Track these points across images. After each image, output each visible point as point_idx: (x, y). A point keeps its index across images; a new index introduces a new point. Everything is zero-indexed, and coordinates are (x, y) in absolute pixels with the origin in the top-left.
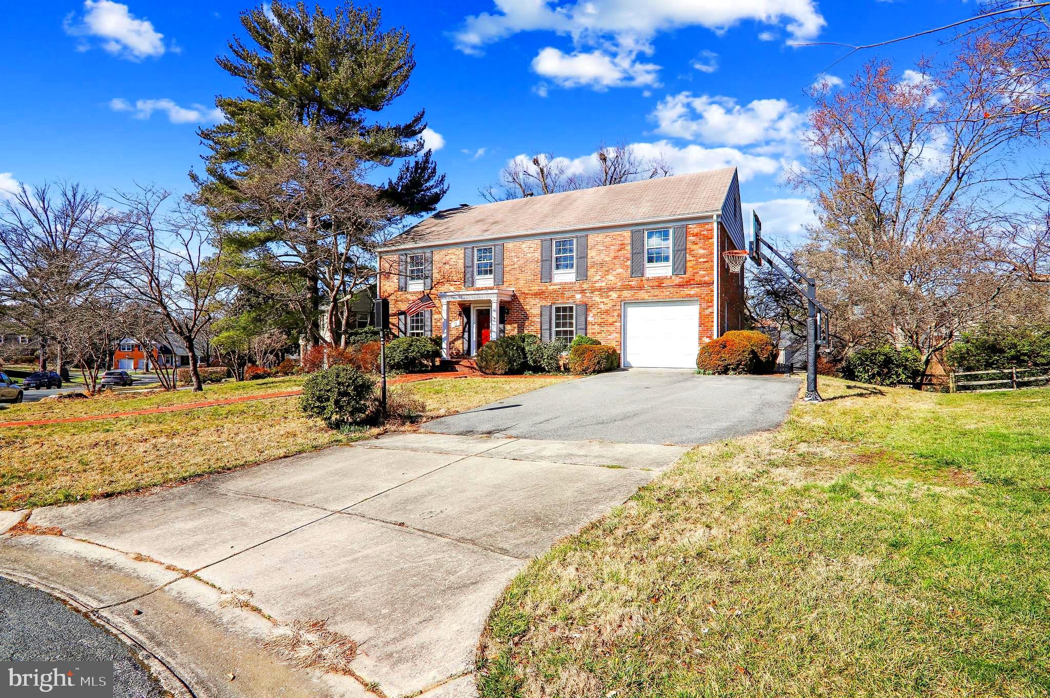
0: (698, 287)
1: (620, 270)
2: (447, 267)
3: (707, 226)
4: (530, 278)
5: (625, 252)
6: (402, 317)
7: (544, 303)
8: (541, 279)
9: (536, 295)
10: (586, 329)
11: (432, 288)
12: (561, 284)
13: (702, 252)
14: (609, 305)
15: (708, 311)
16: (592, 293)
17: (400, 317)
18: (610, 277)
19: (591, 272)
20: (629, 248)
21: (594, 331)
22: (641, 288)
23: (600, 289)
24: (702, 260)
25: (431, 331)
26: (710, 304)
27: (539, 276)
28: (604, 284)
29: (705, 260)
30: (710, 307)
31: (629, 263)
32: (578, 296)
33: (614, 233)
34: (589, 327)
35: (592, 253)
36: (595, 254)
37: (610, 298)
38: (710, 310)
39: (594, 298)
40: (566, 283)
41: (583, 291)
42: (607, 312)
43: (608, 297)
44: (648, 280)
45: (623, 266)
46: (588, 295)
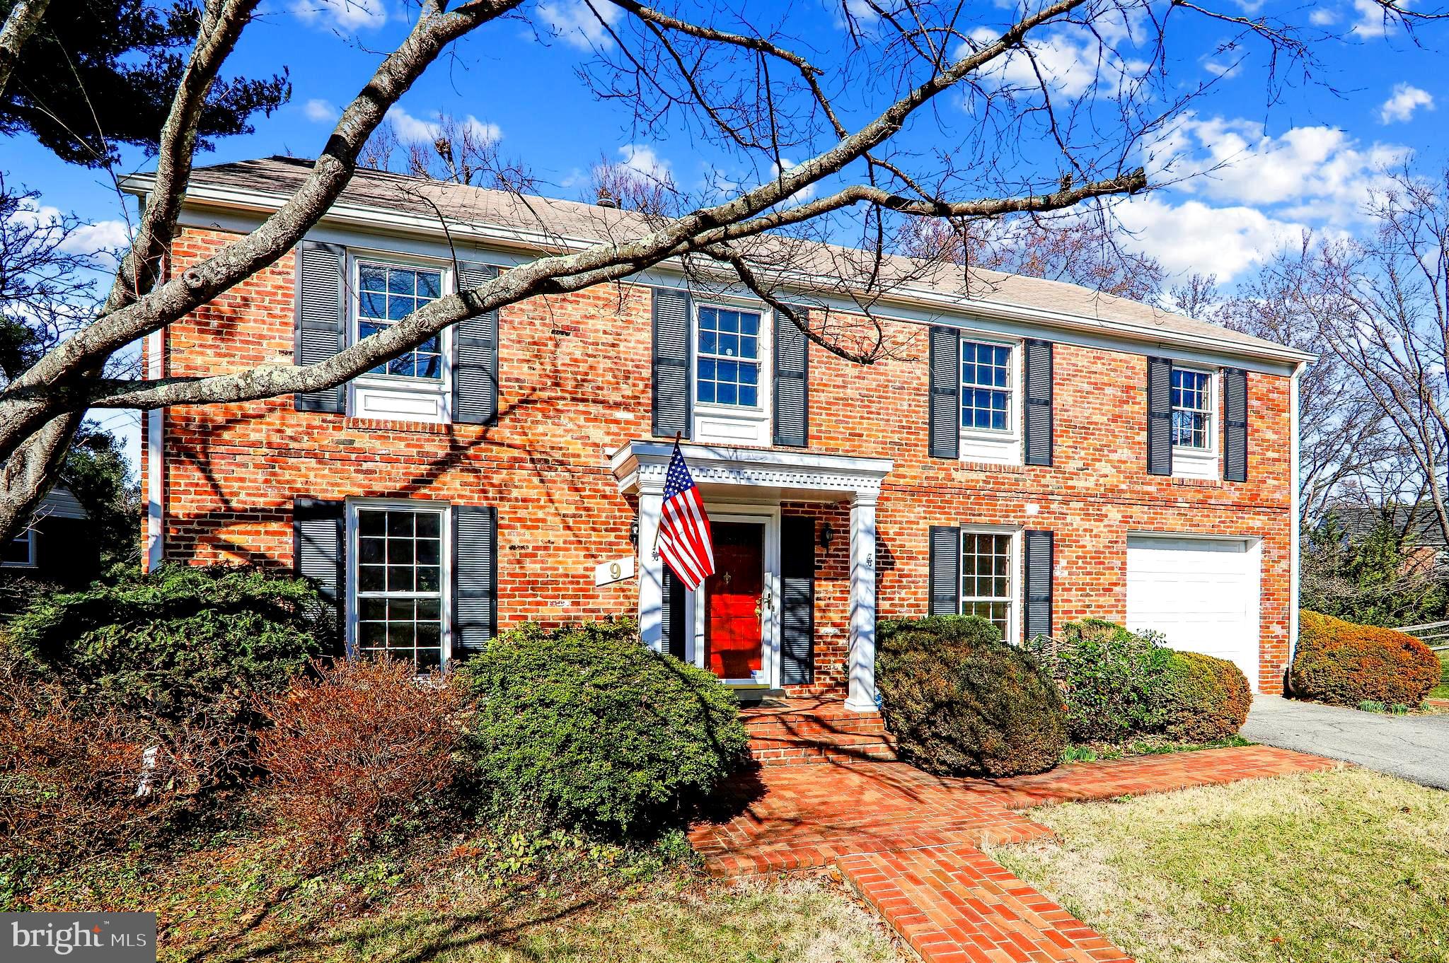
0: (1265, 514)
1: (1124, 453)
2: (571, 347)
3: (1277, 383)
4: (896, 438)
5: (1137, 407)
6: (323, 531)
7: (940, 520)
8: (931, 445)
9: (915, 492)
10: (1049, 600)
11: (493, 419)
12: (983, 469)
13: (1270, 435)
14: (1104, 541)
15: (1278, 569)
16: (1066, 502)
17: (308, 528)
18: (1104, 467)
19: (1062, 446)
20: (1143, 398)
21: (1067, 607)
22: (1169, 503)
23: (1082, 497)
24: (1270, 454)
25: (492, 594)
26: (1282, 552)
27: (924, 435)
28: (1091, 483)
29: (1276, 455)
30: (1284, 557)
31: (1143, 437)
32: (1032, 509)
33: (1114, 355)
34: (1058, 595)
35: (1063, 397)
36: (1070, 400)
37: (1106, 522)
38: (1284, 564)
39: (1069, 518)
40: (1000, 469)
41: (1044, 498)
42: (1098, 557)
43: (1101, 518)
44: (1182, 483)
45: (1133, 444)
46: (1054, 507)
